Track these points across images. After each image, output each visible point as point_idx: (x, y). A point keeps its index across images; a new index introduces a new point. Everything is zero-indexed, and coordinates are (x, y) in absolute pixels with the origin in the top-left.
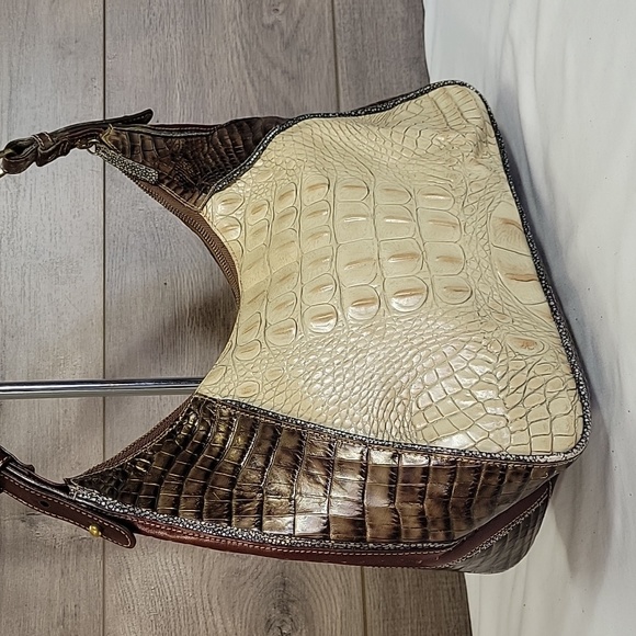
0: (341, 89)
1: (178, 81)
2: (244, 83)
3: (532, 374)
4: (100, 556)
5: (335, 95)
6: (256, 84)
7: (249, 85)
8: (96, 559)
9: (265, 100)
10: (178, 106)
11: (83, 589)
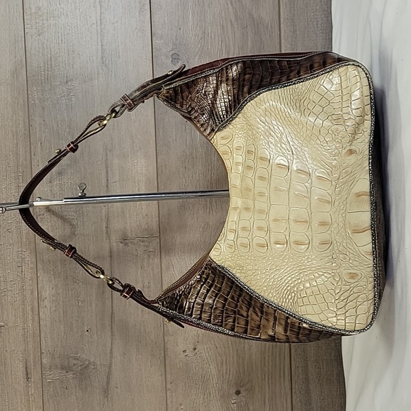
0: (281, 4)
1: (190, 4)
2: (227, 4)
3: (352, 293)
4: (159, 260)
5: (277, 9)
6: (234, 4)
7: (230, 5)
8: (157, 261)
9: (239, 14)
10: (191, 19)
11: (151, 275)
